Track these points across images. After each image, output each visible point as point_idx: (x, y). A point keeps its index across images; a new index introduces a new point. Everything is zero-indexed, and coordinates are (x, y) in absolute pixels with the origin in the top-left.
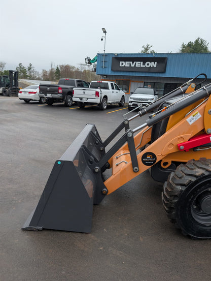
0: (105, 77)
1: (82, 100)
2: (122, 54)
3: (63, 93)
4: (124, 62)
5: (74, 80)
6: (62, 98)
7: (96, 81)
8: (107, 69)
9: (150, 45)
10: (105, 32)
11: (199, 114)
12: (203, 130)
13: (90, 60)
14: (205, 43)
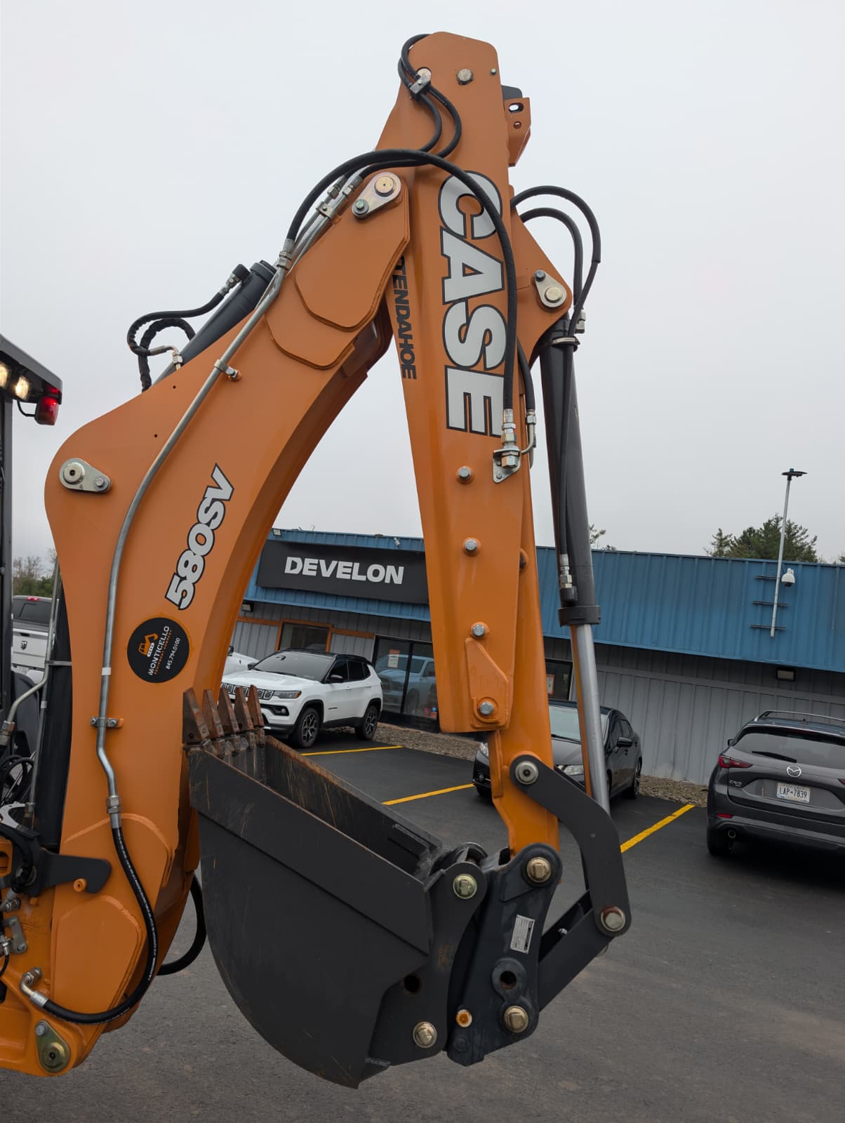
0: (247, 608)
4: (298, 560)
14: (803, 537)
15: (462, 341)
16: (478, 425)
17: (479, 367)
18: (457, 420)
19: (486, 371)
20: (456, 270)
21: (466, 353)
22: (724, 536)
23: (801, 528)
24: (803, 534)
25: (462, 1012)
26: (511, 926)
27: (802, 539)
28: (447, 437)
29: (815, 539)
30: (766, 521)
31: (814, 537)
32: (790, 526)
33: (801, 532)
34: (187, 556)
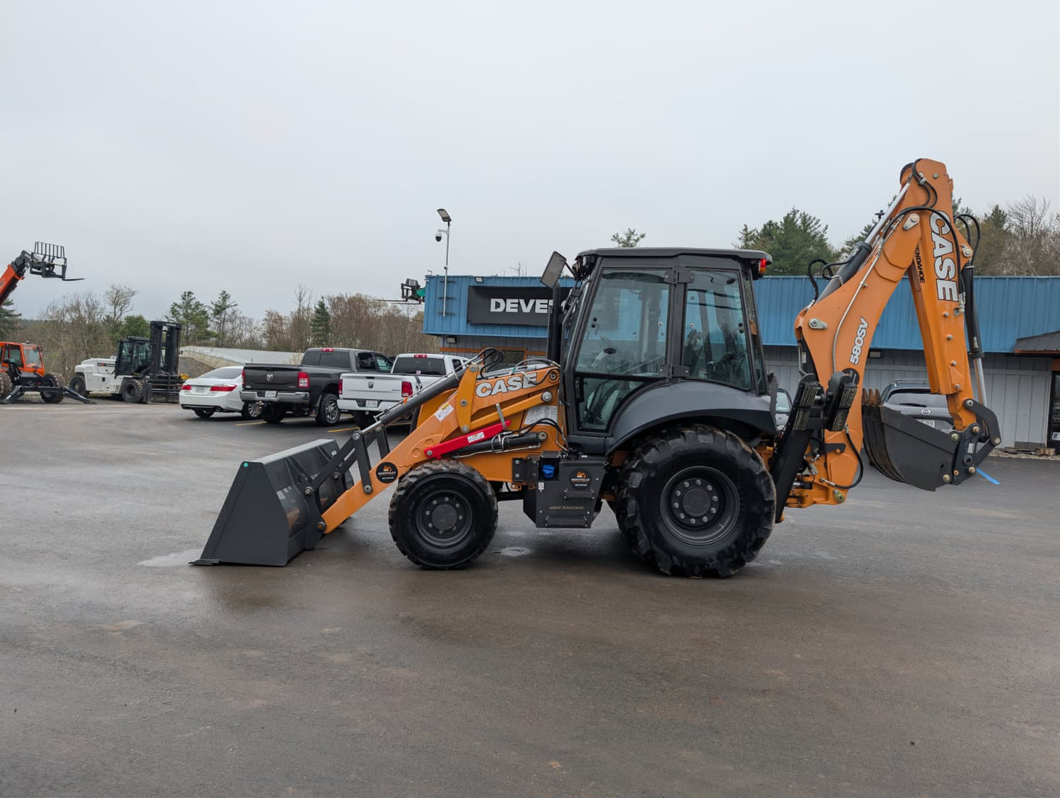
0: (452, 340)
1: (364, 405)
2: (496, 278)
3: (309, 389)
4: (501, 301)
5: (348, 353)
6: (308, 401)
7: (412, 355)
8: (454, 320)
9: (638, 233)
10: (447, 219)
11: (450, 406)
12: (459, 428)
13: (416, 288)
14: (816, 226)
15: (941, 270)
16: (948, 298)
17: (947, 279)
18: (941, 297)
19: (949, 280)
20: (937, 246)
21: (942, 274)
22: (749, 231)
23: (814, 219)
24: (816, 224)
25: (956, 471)
26: (968, 447)
27: (816, 229)
28: (938, 303)
29: (826, 228)
30: (786, 215)
31: (824, 227)
32: (805, 216)
33: (814, 222)
34: (855, 347)
